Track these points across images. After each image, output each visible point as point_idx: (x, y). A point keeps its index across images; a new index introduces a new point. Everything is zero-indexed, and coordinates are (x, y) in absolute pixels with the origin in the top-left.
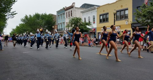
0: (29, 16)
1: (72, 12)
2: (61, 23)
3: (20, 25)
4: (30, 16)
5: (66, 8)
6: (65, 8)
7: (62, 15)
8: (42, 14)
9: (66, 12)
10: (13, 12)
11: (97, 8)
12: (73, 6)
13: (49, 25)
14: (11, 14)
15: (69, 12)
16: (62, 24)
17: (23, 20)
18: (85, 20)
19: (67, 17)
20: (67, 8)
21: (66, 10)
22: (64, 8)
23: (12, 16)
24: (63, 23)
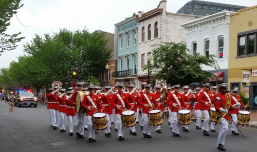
0: (44, 38)
1: (159, 26)
2: (126, 56)
3: (21, 59)
4: (47, 36)
5: (140, 16)
6: (137, 16)
7: (131, 35)
8: (78, 32)
9: (141, 25)
10: (15, 35)
11: (231, 16)
12: (162, 10)
13: (95, 60)
14: (11, 40)
15: (150, 25)
16: (131, 58)
17: (30, 48)
18: (195, 49)
19: (143, 40)
20: (144, 15)
21: (140, 21)
22: (134, 15)
23: (12, 45)
24: (133, 55)
